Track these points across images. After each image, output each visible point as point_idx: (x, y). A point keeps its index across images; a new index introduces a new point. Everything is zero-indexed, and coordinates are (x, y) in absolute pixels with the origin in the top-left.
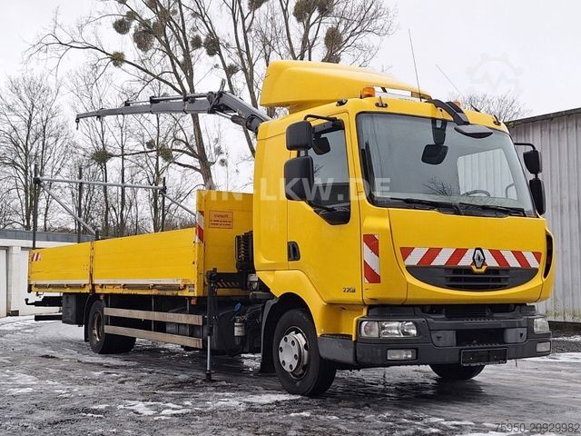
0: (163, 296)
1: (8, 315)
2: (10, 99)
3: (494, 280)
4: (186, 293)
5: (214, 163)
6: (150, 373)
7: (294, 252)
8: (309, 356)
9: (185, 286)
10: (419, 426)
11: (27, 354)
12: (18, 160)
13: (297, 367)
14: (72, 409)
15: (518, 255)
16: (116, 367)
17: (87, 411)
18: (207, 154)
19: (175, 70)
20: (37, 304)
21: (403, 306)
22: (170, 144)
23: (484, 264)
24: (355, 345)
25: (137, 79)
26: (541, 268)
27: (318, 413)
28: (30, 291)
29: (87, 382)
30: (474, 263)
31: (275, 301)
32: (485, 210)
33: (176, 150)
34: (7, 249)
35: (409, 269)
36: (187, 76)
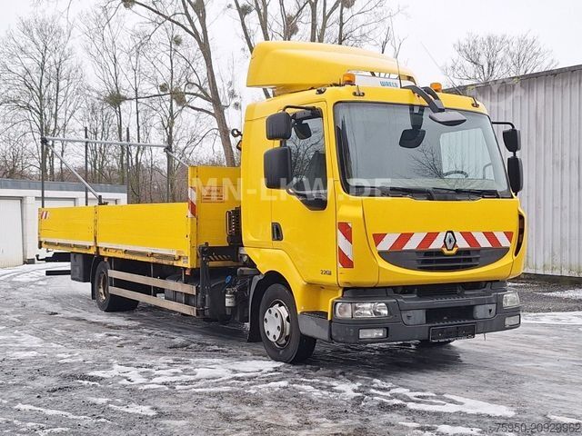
0: (160, 264)
1: (25, 263)
2: (23, 40)
3: (465, 260)
4: (180, 264)
5: (227, 107)
6: (150, 334)
7: (277, 233)
8: (291, 327)
9: (180, 257)
10: (385, 397)
11: (38, 311)
12: (32, 103)
13: (280, 338)
14: (71, 376)
15: (490, 236)
16: (118, 328)
17: (84, 378)
18: (221, 99)
19: (186, 11)
20: (47, 260)
21: (375, 288)
22: (183, 87)
23: (455, 245)
24: (330, 325)
25: (148, 21)
26: (513, 246)
27: (296, 382)
28: (40, 247)
29: (89, 345)
30: (445, 245)
31: (261, 277)
32: (459, 194)
33: (189, 93)
34: (21, 199)
35: (382, 254)
36: (199, 17)
